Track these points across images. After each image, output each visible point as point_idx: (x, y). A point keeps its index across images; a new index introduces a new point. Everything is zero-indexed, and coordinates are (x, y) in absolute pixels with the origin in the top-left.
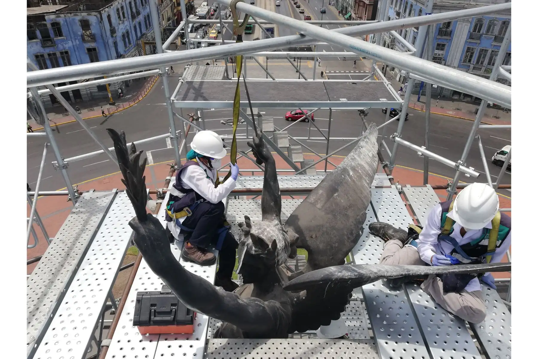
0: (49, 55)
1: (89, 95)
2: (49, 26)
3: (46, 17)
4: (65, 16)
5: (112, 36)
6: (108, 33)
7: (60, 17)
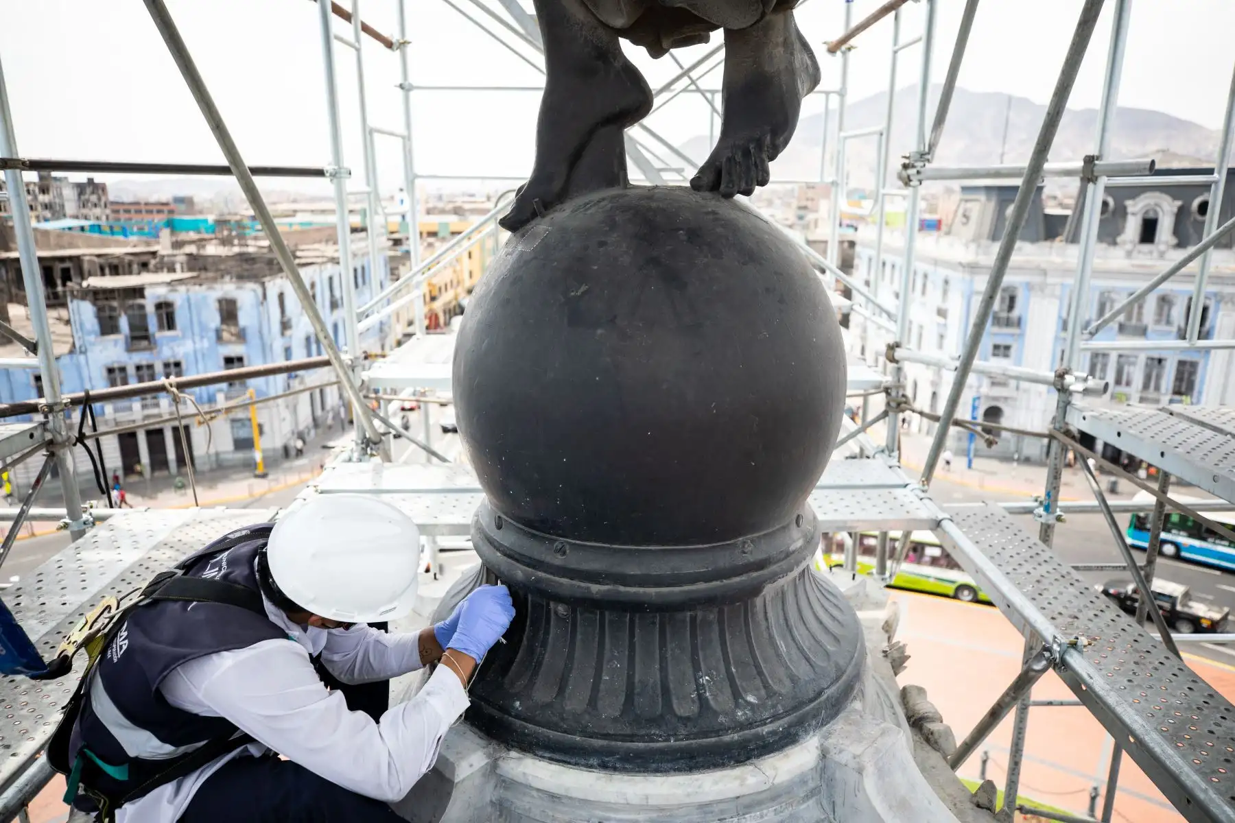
0: (139, 368)
1: (213, 458)
2: (150, 309)
3: (147, 292)
4: (188, 290)
5: (283, 334)
6: (276, 327)
7: (175, 291)
